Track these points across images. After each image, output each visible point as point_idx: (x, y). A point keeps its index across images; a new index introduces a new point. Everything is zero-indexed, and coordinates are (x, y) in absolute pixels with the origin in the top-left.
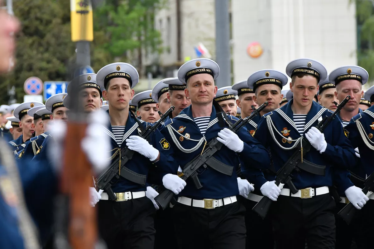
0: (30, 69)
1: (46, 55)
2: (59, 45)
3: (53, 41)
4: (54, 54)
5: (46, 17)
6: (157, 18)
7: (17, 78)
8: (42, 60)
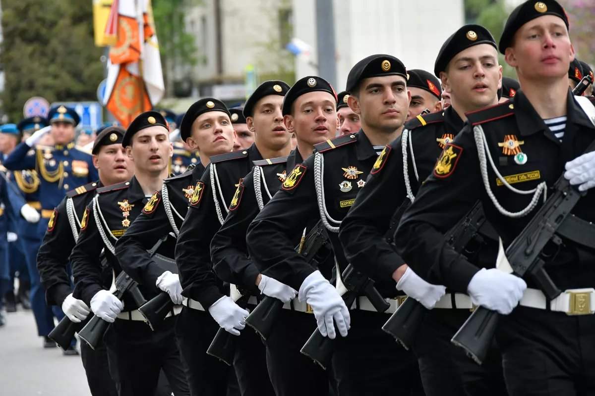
0: (31, 86)
1: (52, 68)
2: (70, 53)
3: (60, 49)
4: (63, 66)
5: (49, 16)
6: (188, 19)
7: (14, 99)
8: (47, 74)
